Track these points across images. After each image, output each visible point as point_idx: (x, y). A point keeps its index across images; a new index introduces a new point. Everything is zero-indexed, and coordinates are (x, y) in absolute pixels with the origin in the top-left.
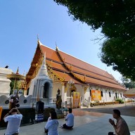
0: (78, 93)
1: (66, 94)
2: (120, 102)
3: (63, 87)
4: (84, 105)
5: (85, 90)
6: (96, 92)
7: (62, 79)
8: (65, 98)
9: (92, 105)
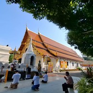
0: (52, 63)
1: (44, 63)
2: (80, 69)
3: (43, 59)
4: (55, 71)
5: (57, 61)
6: (64, 62)
7: (42, 54)
8: (43, 66)
9: (61, 71)
